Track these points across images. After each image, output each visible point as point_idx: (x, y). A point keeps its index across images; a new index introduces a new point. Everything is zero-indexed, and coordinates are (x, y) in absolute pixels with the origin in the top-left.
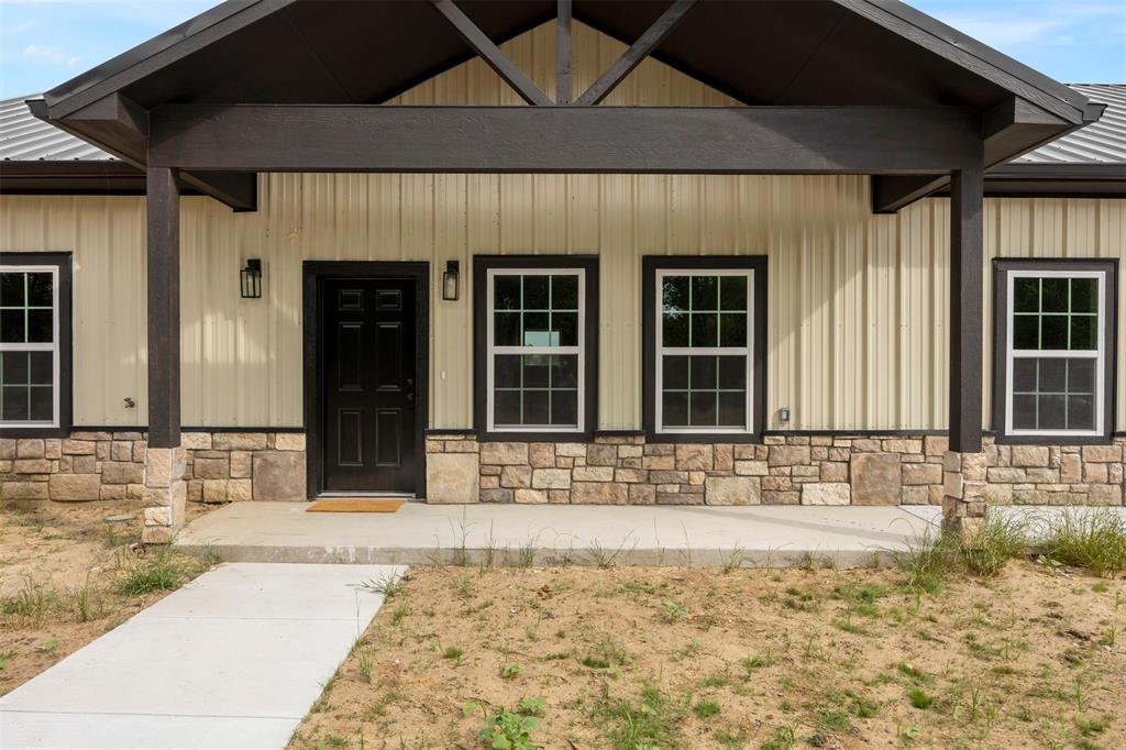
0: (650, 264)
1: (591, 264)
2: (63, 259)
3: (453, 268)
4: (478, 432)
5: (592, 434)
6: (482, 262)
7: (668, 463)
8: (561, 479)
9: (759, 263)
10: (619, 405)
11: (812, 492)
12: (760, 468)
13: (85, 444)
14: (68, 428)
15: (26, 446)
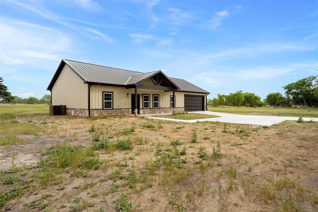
0: (153, 95)
1: (150, 95)
2: (113, 92)
3: (141, 95)
4: (143, 108)
5: (150, 108)
6: (143, 94)
7: (154, 111)
8: (148, 112)
9: (159, 95)
11: (162, 112)
12: (159, 111)
13: (114, 110)
14: (113, 109)
15: (110, 111)
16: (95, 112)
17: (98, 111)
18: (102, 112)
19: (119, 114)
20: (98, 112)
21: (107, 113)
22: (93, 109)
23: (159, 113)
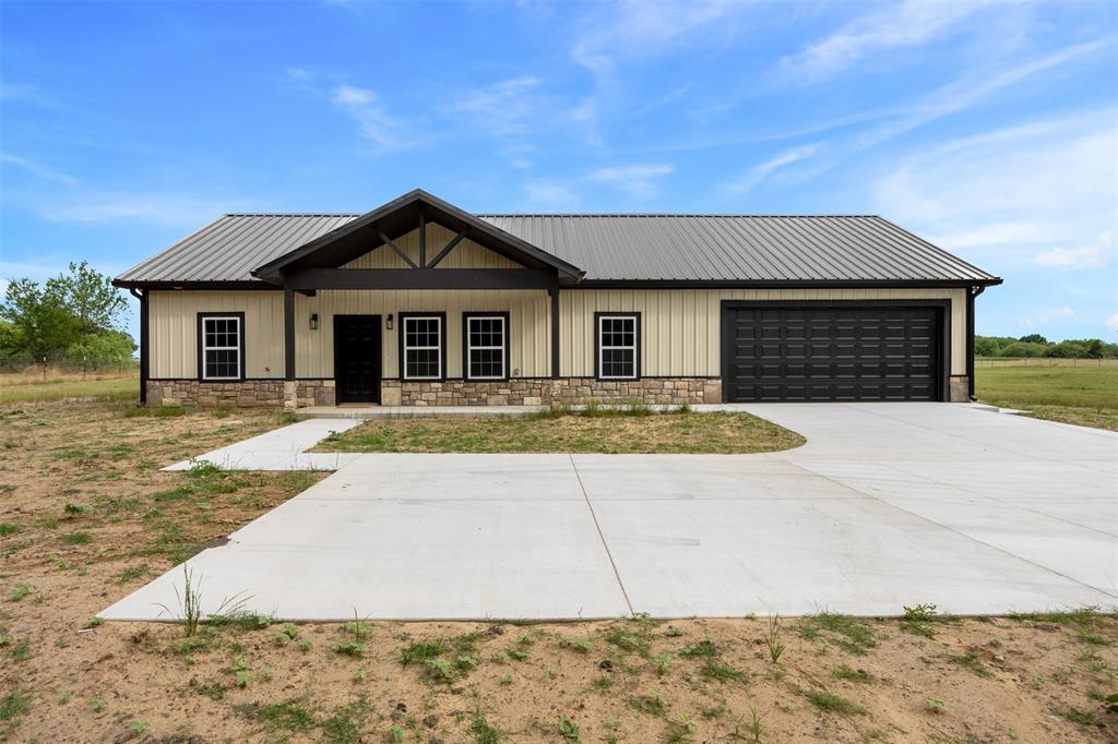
0: (465, 315)
1: (443, 315)
2: (242, 315)
3: (390, 318)
4: (401, 379)
5: (444, 379)
6: (402, 315)
7: (473, 390)
8: (431, 396)
9: (506, 315)
10: (454, 370)
11: (528, 401)
12: (507, 391)
13: (250, 385)
14: (243, 379)
15: (228, 386)
16: (168, 390)
17: (178, 386)
18: (195, 390)
19: (274, 401)
20: (181, 390)
21: (217, 393)
22: (160, 380)
23: (511, 402)
